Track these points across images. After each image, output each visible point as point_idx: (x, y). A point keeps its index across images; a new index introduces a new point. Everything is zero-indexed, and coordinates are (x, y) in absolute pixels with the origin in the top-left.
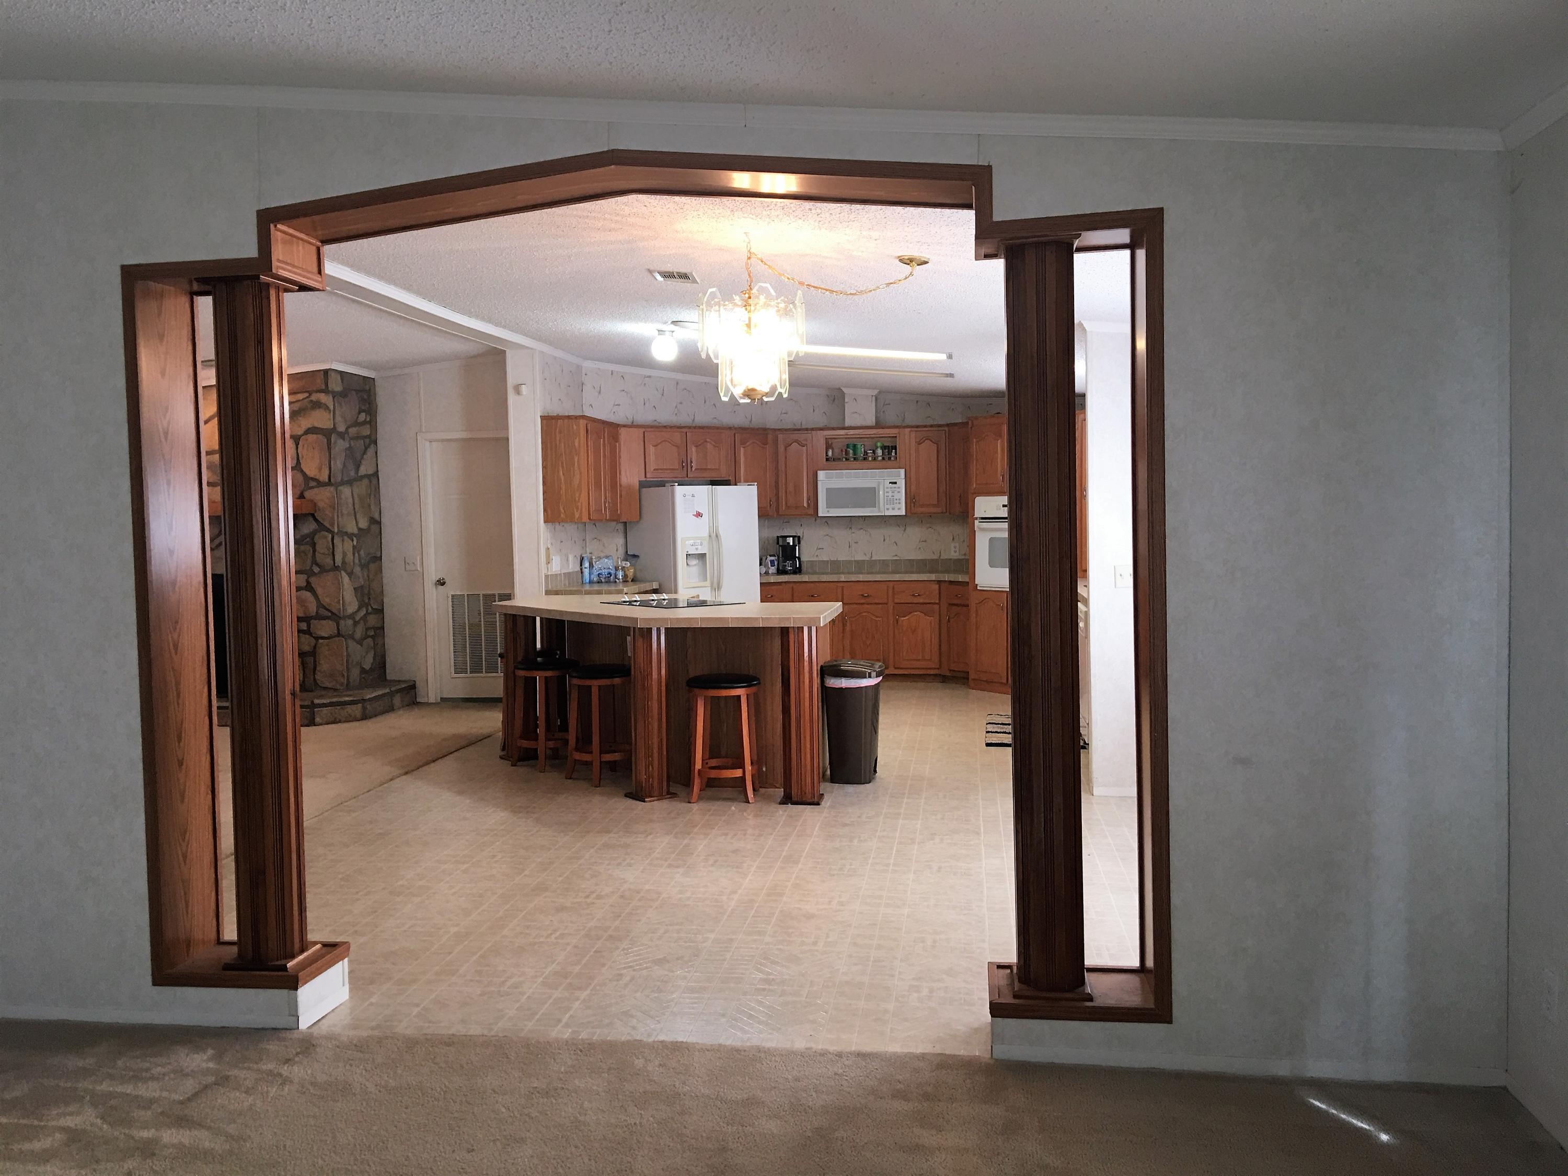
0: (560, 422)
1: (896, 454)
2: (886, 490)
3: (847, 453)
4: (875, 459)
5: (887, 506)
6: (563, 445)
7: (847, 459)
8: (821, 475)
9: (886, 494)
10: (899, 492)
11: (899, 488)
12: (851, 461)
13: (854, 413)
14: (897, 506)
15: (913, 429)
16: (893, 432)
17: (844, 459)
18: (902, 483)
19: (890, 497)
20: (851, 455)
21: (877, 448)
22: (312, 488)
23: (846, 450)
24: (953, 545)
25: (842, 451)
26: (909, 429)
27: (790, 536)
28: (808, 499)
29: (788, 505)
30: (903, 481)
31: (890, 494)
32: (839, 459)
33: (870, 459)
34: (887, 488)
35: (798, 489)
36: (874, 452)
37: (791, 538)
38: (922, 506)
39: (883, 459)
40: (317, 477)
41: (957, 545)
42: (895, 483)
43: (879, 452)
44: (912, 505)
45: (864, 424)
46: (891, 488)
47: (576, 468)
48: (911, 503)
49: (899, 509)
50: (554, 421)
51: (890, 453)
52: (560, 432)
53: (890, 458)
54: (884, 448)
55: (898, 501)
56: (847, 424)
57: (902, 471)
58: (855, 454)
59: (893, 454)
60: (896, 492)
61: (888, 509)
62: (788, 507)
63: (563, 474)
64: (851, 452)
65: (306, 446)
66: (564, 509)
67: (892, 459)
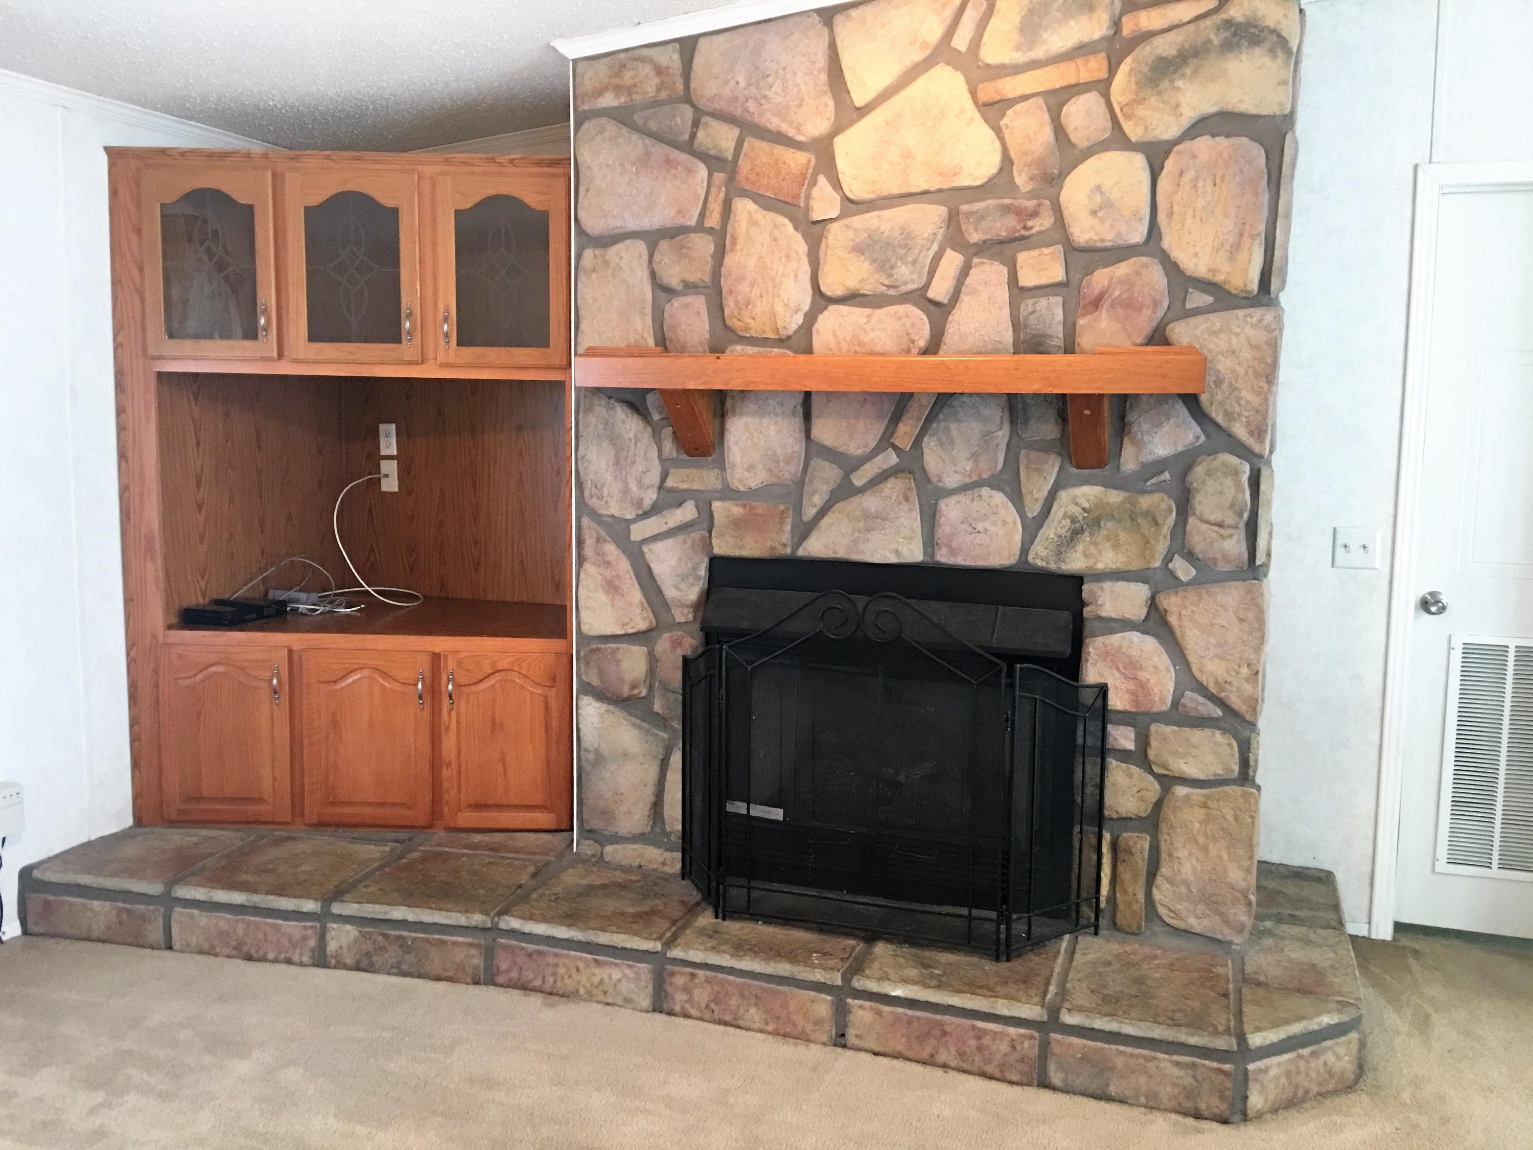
22: (1197, 312)
40: (1219, 278)
65: (1189, 175)
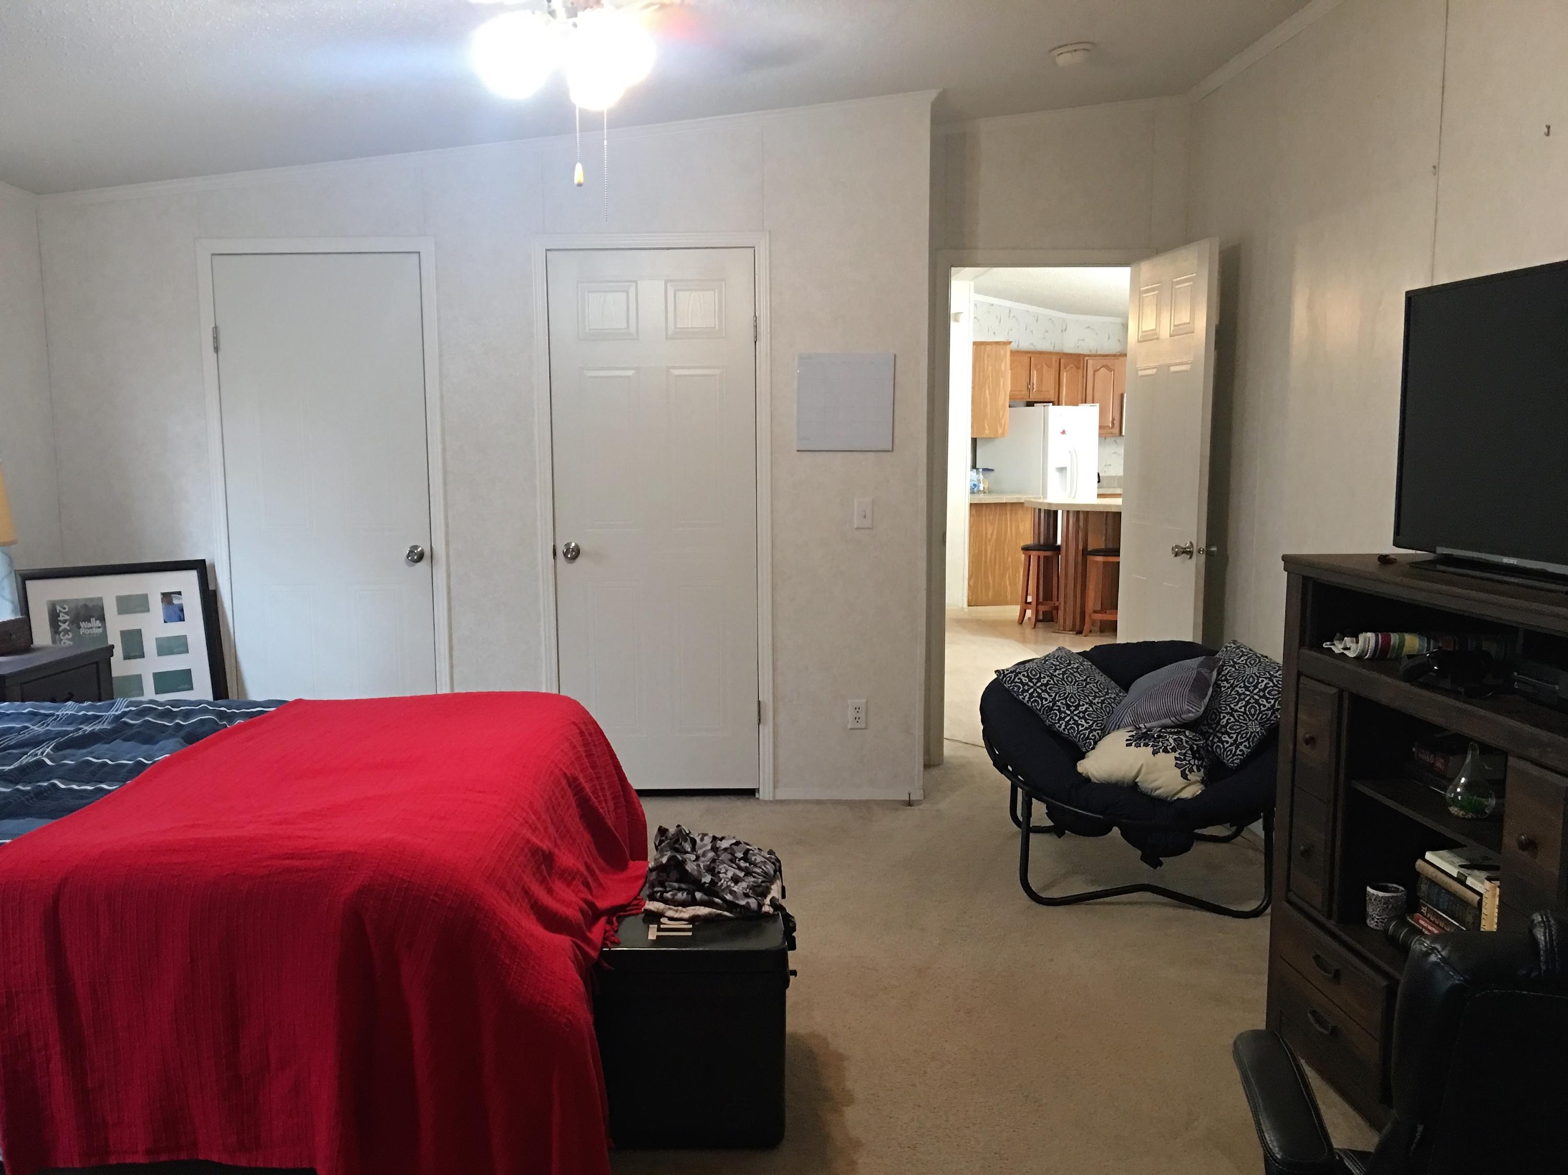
0: (988, 348)
6: (990, 368)
28: (1113, 420)
47: (1002, 389)
50: (983, 346)
52: (989, 356)
63: (990, 394)
66: (988, 425)
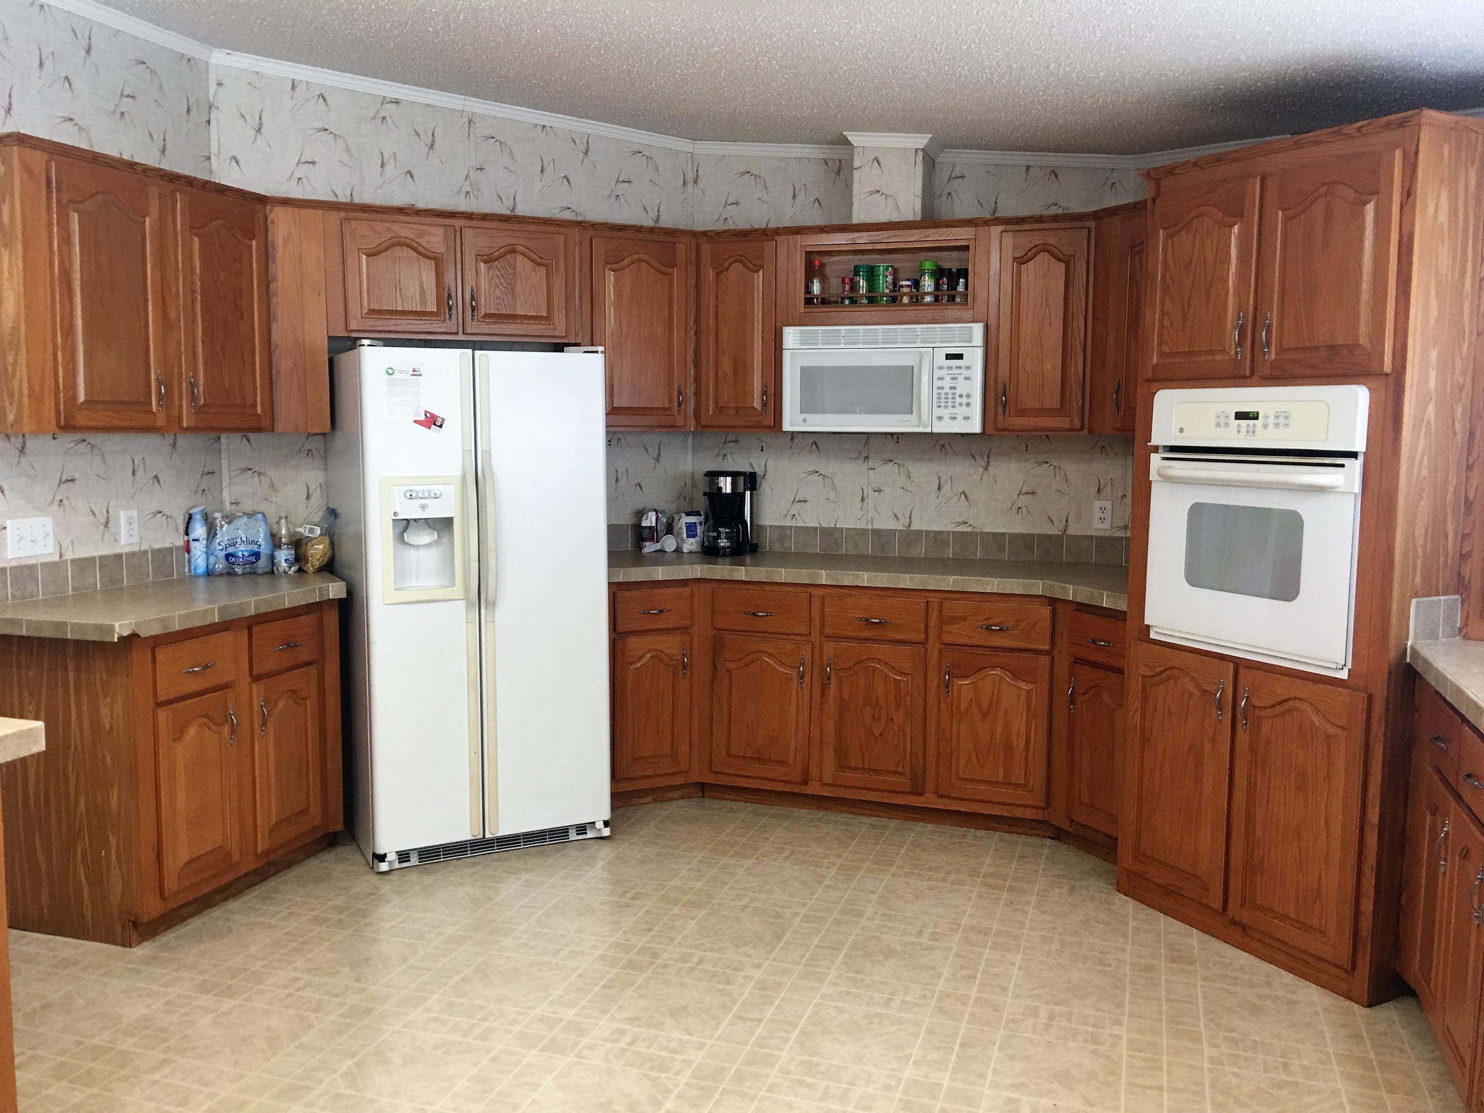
1: (966, 288)
2: (938, 373)
3: (854, 287)
4: (917, 300)
5: (937, 412)
7: (853, 301)
8: (791, 335)
9: (937, 383)
10: (967, 378)
11: (968, 368)
12: (862, 305)
13: (872, 193)
14: (961, 411)
15: (1009, 227)
16: (962, 235)
17: (847, 302)
18: (975, 358)
19: (947, 390)
20: (863, 291)
21: (922, 273)
23: (852, 280)
24: (1097, 504)
25: (843, 280)
26: (1000, 228)
27: (726, 474)
28: (765, 393)
29: (721, 404)
30: (979, 354)
31: (947, 383)
32: (837, 302)
33: (906, 300)
34: (941, 368)
35: (740, 369)
36: (916, 284)
37: (729, 479)
38: (1022, 413)
39: (936, 299)
41: (1108, 504)
42: (959, 357)
43: (928, 284)
44: (1000, 410)
45: (895, 217)
46: (950, 368)
48: (996, 405)
49: (967, 418)
51: (953, 286)
53: (952, 299)
54: (939, 274)
55: (964, 400)
56: (858, 217)
57: (978, 330)
58: (871, 287)
59: (961, 288)
60: (961, 378)
61: (940, 418)
62: (720, 409)
64: (862, 283)
67: (958, 300)
